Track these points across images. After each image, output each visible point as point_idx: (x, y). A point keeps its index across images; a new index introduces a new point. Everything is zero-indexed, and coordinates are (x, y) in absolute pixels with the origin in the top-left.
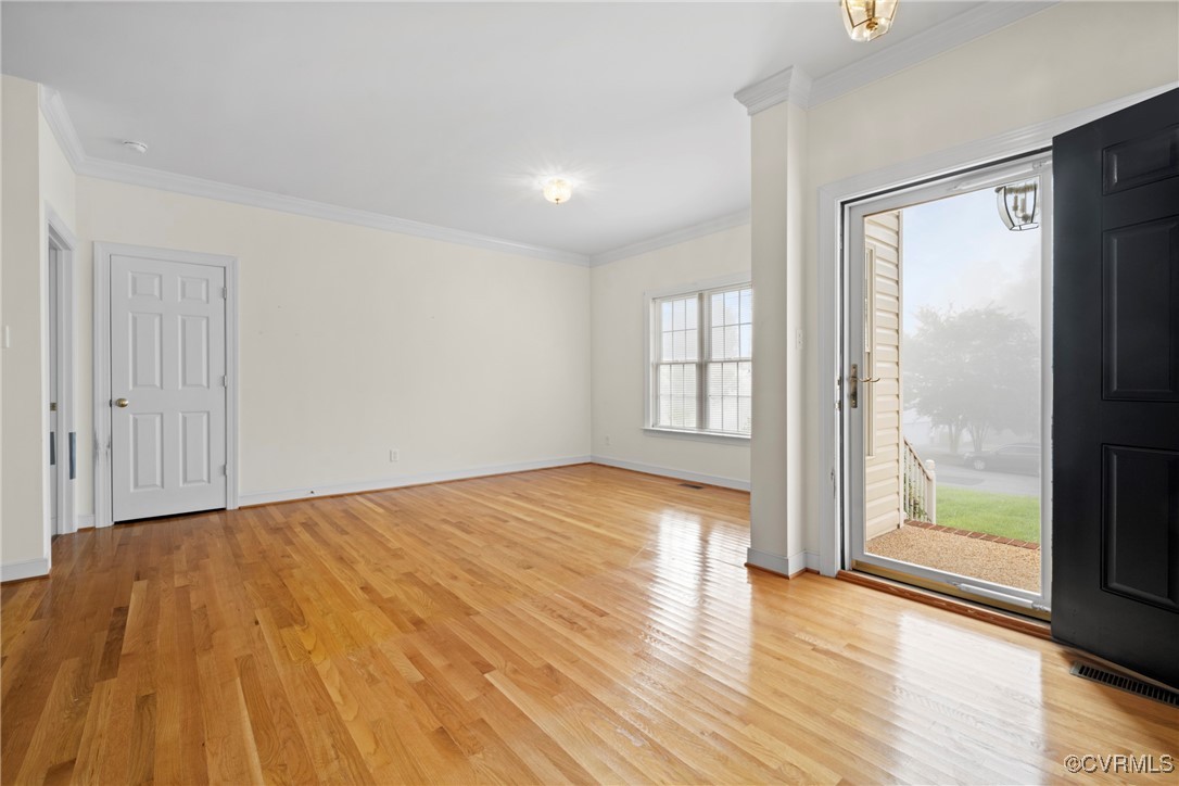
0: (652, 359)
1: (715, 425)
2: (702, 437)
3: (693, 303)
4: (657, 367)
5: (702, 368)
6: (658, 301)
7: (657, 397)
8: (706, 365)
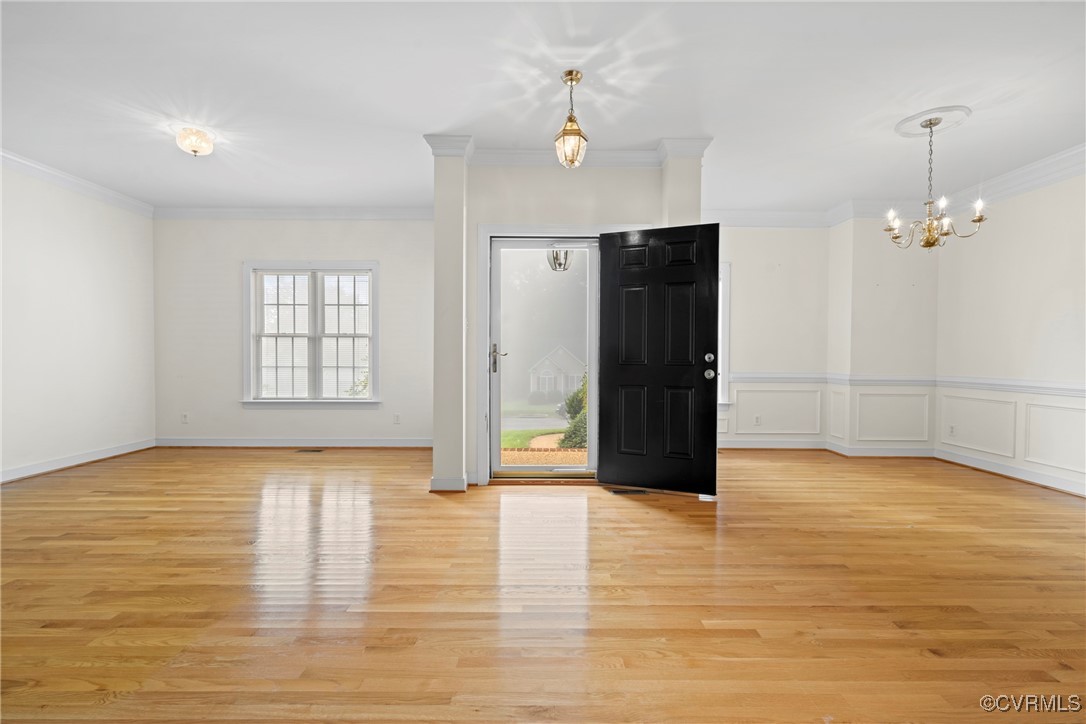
0: (253, 331)
1: (328, 392)
2: (316, 404)
3: (303, 281)
4: (258, 338)
5: (315, 341)
6: (259, 273)
7: (258, 369)
8: (320, 339)
